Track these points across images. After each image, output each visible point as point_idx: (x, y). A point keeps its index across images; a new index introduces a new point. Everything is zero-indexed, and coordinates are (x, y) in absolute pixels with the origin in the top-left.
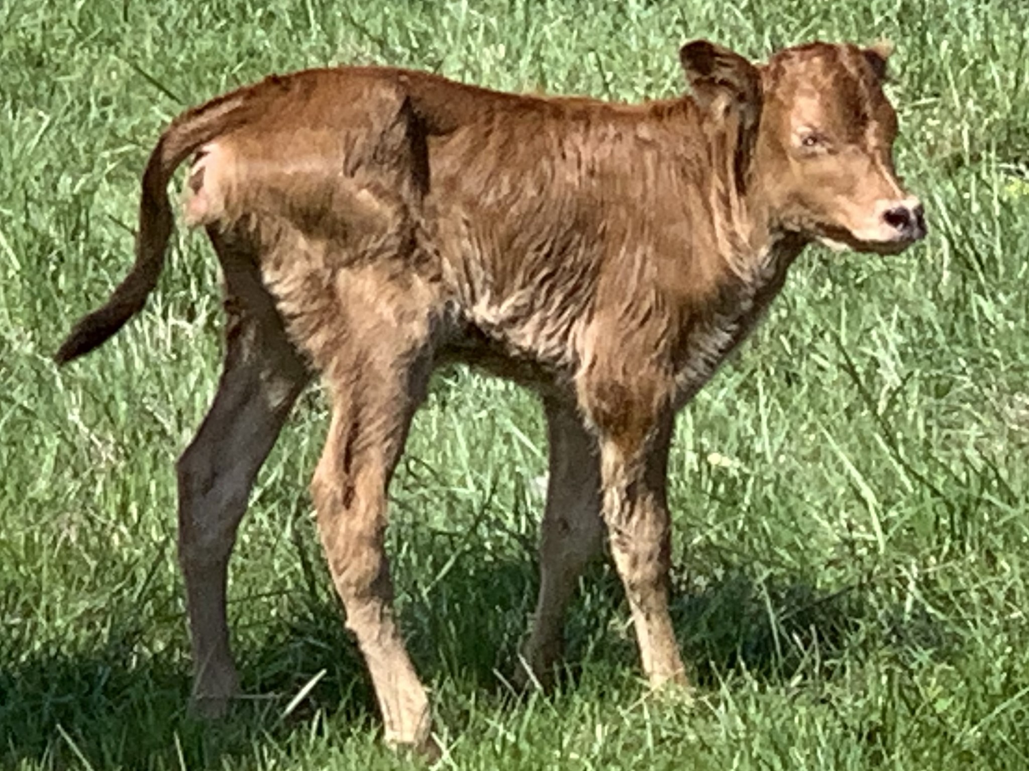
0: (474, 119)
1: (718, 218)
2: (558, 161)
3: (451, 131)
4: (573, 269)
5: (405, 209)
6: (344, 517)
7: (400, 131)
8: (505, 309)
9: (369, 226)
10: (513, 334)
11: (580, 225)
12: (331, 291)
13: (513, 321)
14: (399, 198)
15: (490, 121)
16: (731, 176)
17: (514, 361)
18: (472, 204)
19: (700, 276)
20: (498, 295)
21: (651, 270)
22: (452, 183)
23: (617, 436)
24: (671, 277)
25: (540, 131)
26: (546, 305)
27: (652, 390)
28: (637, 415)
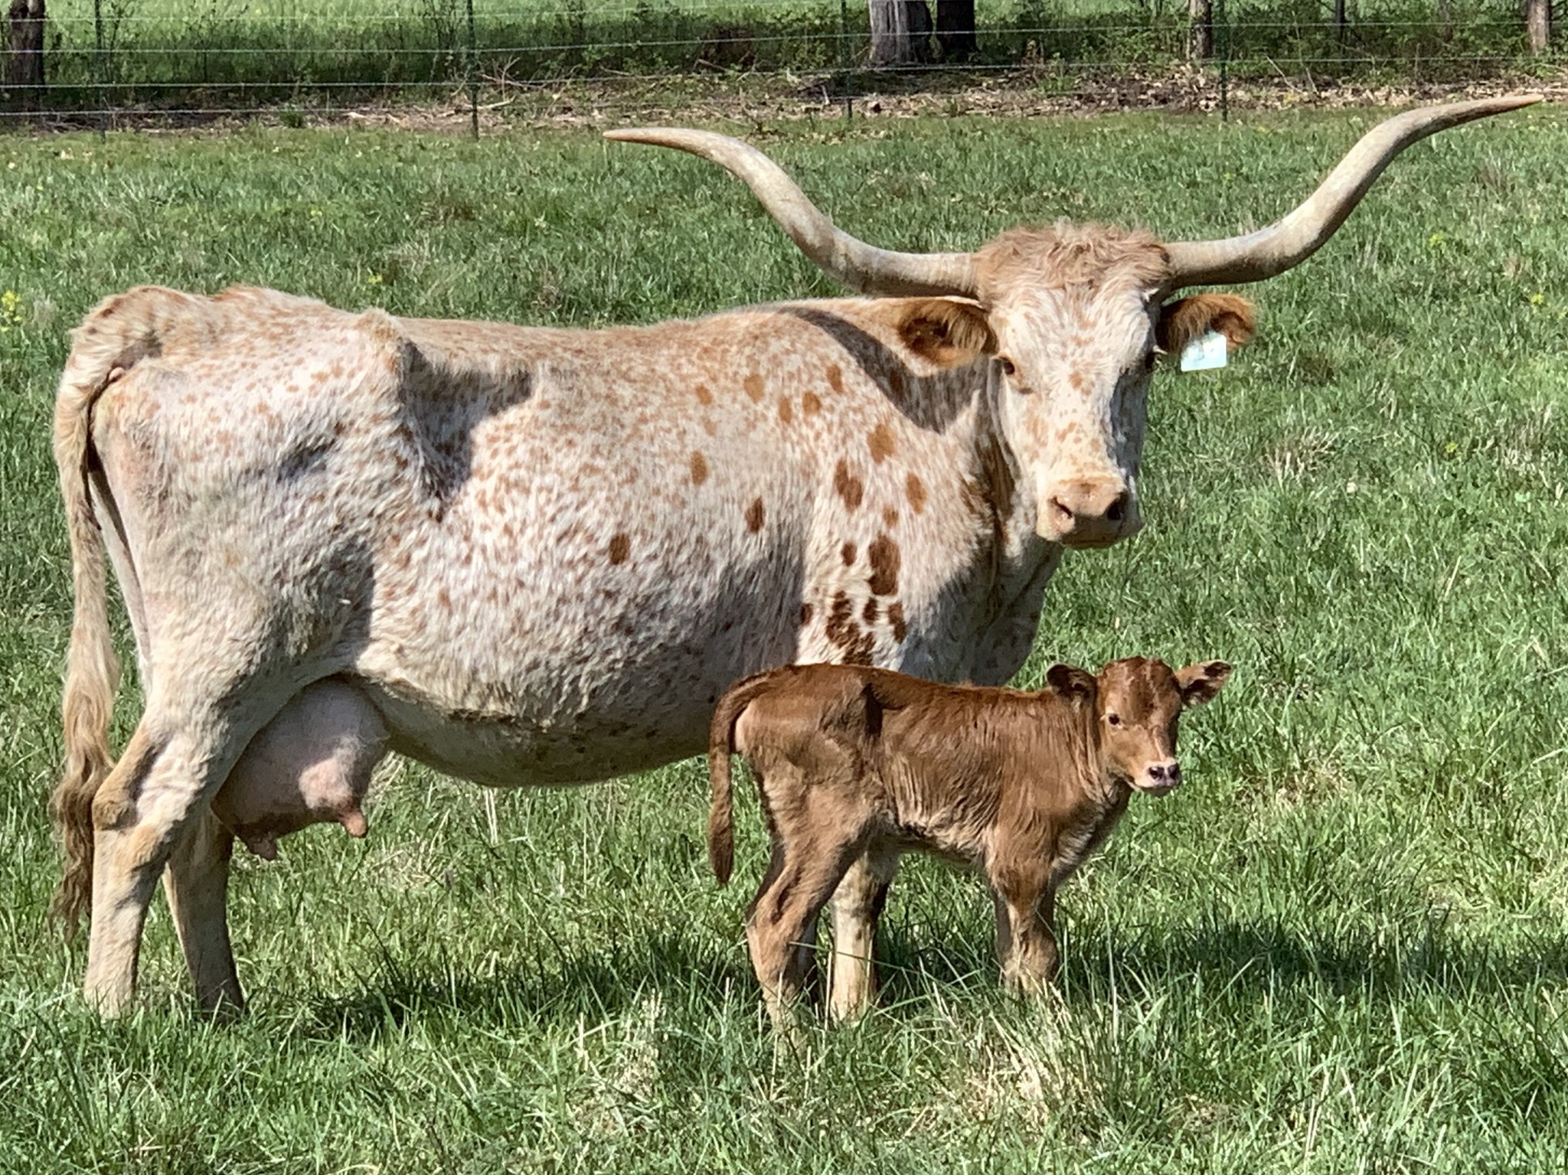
0: (918, 700)
1: (1080, 766)
2: (972, 729)
3: (901, 708)
4: (979, 797)
5: (858, 753)
6: (770, 929)
7: (862, 704)
8: (935, 819)
9: (831, 762)
10: (940, 834)
11: (983, 769)
12: (803, 799)
13: (940, 826)
14: (854, 746)
15: (929, 702)
16: (1089, 738)
17: (943, 852)
18: (911, 755)
19: (1064, 801)
20: (928, 808)
21: (1030, 799)
22: (899, 740)
23: (1014, 901)
24: (1045, 805)
25: (962, 709)
26: (962, 818)
27: (1033, 874)
28: (1023, 890)
